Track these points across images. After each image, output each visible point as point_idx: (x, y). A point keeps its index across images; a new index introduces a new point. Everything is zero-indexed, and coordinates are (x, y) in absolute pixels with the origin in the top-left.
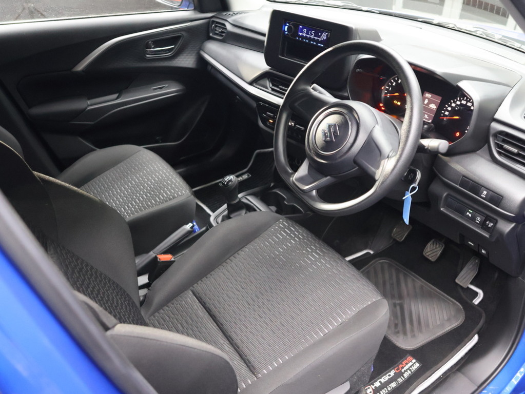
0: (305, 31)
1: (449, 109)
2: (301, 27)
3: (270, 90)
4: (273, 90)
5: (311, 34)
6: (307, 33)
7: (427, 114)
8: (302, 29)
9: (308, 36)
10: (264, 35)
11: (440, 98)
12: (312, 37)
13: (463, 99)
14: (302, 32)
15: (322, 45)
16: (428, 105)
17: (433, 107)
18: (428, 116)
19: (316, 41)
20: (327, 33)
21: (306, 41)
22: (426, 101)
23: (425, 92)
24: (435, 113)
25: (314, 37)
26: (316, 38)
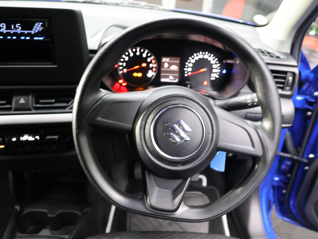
0: (5, 27)
1: (190, 65)
5: (15, 27)
6: (8, 28)
7: (171, 76)
9: (12, 32)
11: (179, 59)
12: (19, 31)
13: (200, 54)
15: (42, 38)
16: (168, 68)
17: (175, 68)
18: (173, 76)
19: (29, 35)
20: (41, 24)
21: (12, 38)
22: (166, 65)
23: (162, 57)
24: (178, 72)
25: (23, 31)
26: (26, 32)
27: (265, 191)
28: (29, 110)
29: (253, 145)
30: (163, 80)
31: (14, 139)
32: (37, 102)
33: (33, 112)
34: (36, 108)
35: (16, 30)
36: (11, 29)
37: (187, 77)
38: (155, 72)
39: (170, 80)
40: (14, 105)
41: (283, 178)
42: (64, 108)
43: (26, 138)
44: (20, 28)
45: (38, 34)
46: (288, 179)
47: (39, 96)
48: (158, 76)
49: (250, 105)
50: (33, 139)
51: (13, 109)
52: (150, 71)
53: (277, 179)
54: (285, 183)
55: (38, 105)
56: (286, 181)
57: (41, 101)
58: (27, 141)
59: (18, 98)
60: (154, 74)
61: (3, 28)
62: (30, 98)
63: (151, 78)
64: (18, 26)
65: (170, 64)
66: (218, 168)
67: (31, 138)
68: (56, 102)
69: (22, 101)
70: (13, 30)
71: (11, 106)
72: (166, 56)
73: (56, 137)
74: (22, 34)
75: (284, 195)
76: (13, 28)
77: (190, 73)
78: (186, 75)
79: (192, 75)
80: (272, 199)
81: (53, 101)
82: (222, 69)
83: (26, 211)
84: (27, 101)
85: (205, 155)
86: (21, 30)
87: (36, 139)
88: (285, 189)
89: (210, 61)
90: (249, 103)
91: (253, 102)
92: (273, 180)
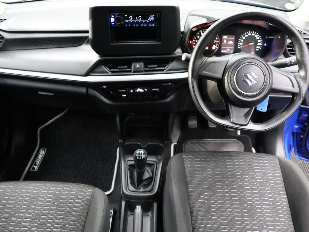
0: (131, 18)
1: (242, 41)
2: (126, 15)
3: (110, 73)
4: (112, 72)
5: (138, 19)
6: (134, 19)
7: (228, 48)
8: (128, 16)
9: (135, 21)
10: (87, 32)
11: (234, 36)
12: (140, 21)
13: (249, 33)
14: (128, 19)
15: (153, 25)
16: (227, 43)
17: (231, 43)
18: (230, 49)
19: (146, 23)
20: (153, 15)
21: (136, 25)
22: (225, 41)
23: (223, 36)
24: (234, 46)
25: (142, 21)
26: (144, 21)
27: (287, 135)
28: (142, 72)
29: (293, 86)
30: (222, 51)
31: (132, 91)
32: (146, 67)
33: (144, 73)
34: (146, 71)
35: (138, 20)
36: (136, 20)
37: (239, 49)
38: (217, 46)
39: (227, 51)
40: (132, 69)
41: (301, 126)
42: (163, 70)
43: (139, 90)
44: (141, 18)
45: (151, 22)
46: (306, 127)
47: (147, 63)
48: (220, 49)
49: (288, 64)
50: (143, 91)
51: (132, 71)
52: (214, 46)
53: (296, 127)
54: (303, 130)
55: (147, 69)
56: (304, 128)
57: (149, 66)
58: (139, 92)
59: (135, 64)
60: (217, 48)
61: (131, 19)
62: (142, 64)
63: (214, 50)
64: (140, 17)
65: (228, 40)
66: (262, 110)
67: (142, 91)
68: (158, 67)
69: (138, 66)
70: (137, 20)
71: (131, 70)
72: (226, 35)
73: (158, 89)
74: (142, 23)
75: (301, 139)
76: (136, 19)
77: (241, 46)
78: (239, 48)
79: (242, 48)
80: (292, 144)
81: (156, 66)
82: (264, 43)
83: (127, 144)
84: (141, 66)
85: (265, 92)
86: (141, 20)
87: (145, 91)
88: (303, 135)
89: (256, 37)
90: (288, 63)
91: (291, 62)
92: (294, 128)
